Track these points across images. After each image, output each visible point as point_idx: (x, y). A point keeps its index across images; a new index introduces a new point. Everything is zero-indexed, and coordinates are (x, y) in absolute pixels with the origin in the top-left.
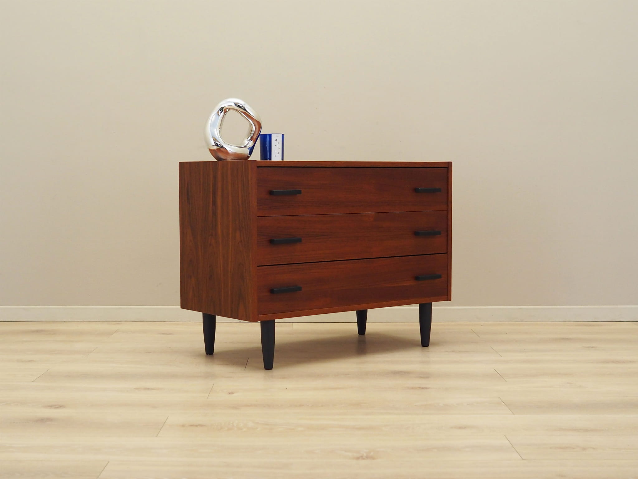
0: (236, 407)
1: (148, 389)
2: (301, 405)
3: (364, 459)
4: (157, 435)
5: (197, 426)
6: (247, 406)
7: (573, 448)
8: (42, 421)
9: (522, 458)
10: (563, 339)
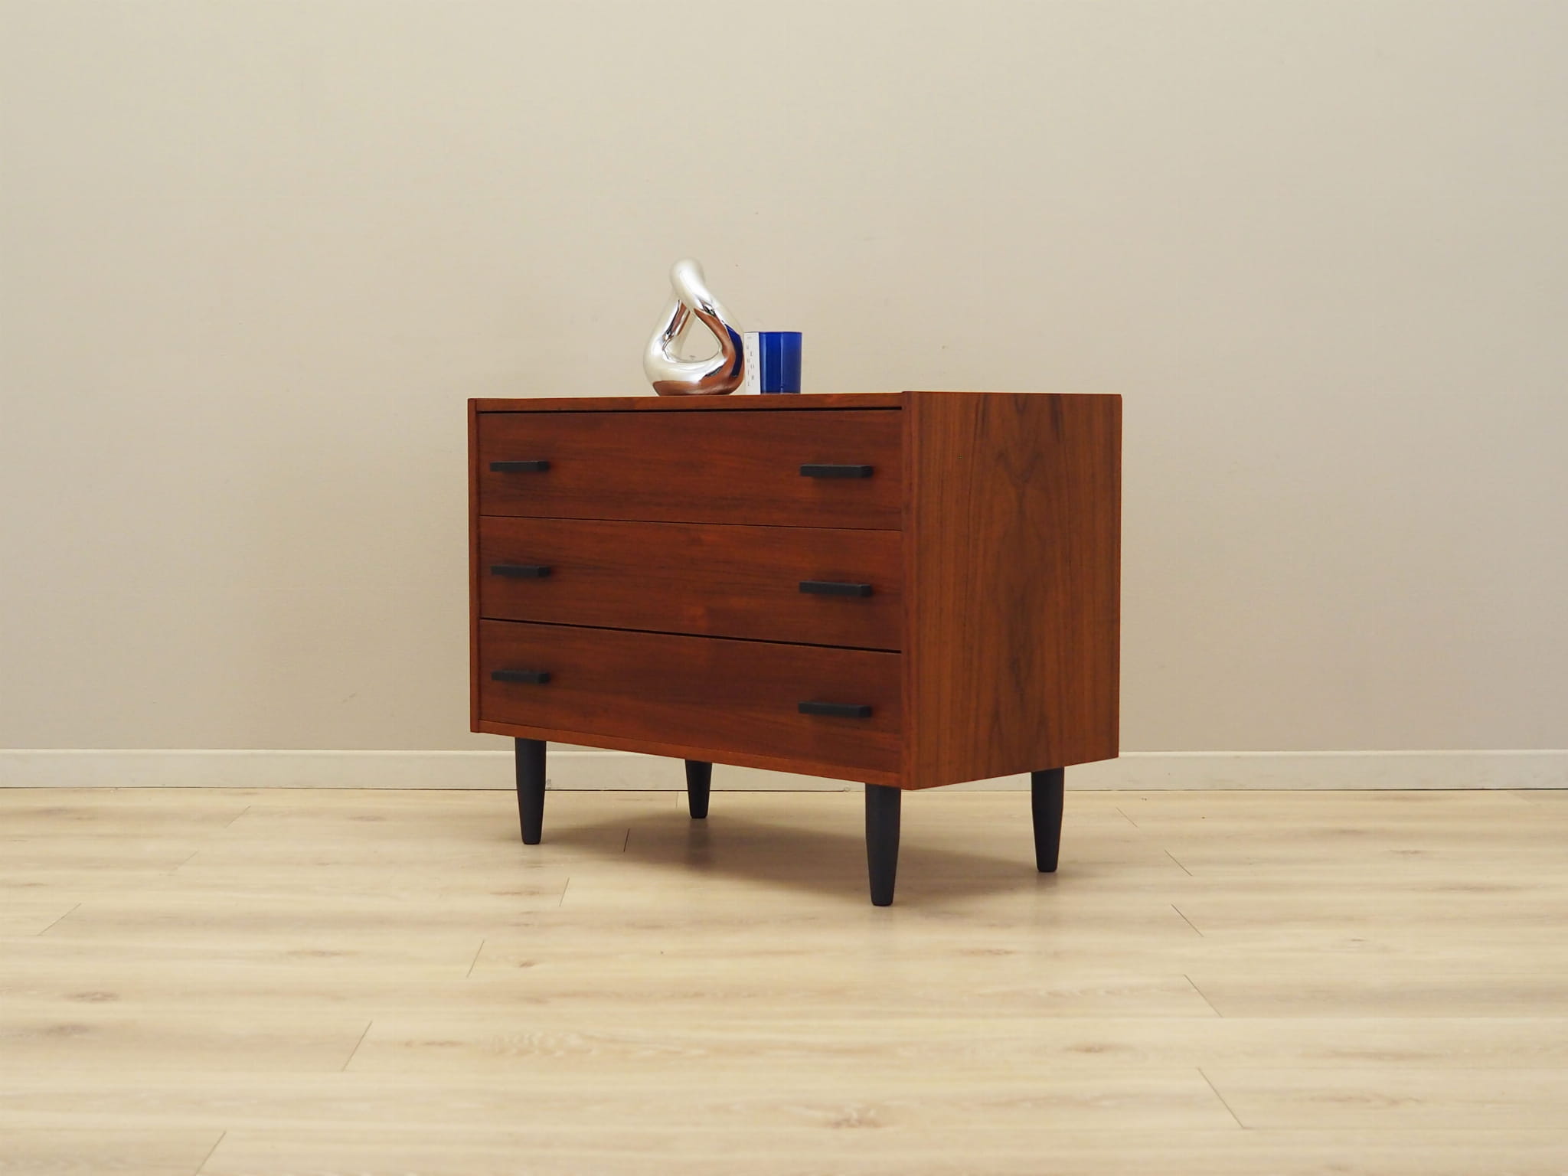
0: (537, 998)
1: (323, 954)
2: (698, 995)
3: (852, 1126)
4: (345, 1067)
5: (442, 1044)
6: (565, 995)
7: (1368, 1101)
8: (62, 1032)
9: (1240, 1124)
10: (1343, 832)
